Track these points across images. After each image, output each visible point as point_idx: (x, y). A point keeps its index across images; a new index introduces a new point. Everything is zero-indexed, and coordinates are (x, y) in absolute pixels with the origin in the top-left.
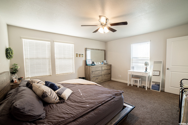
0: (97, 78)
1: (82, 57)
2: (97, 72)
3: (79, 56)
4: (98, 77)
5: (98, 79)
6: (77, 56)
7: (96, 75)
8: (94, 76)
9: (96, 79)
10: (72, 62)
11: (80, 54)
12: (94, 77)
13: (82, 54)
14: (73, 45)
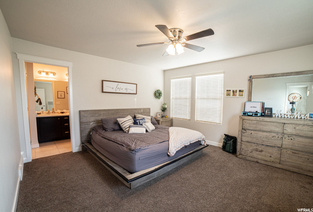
0: (260, 149)
1: (240, 95)
2: (261, 133)
3: (234, 95)
4: (263, 147)
5: (263, 153)
6: (228, 95)
7: (254, 140)
8: (249, 139)
9: (257, 150)
10: (218, 105)
11: (235, 89)
12: (248, 142)
13: (240, 91)
14: (223, 75)
